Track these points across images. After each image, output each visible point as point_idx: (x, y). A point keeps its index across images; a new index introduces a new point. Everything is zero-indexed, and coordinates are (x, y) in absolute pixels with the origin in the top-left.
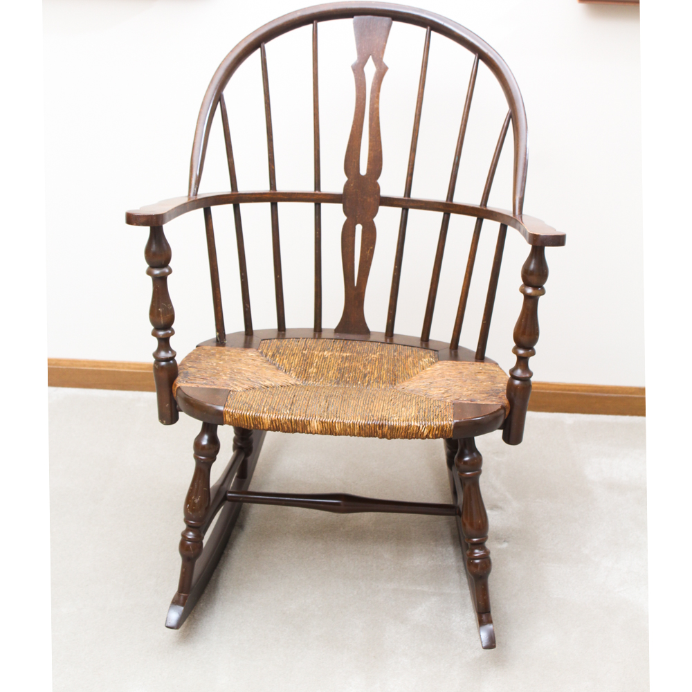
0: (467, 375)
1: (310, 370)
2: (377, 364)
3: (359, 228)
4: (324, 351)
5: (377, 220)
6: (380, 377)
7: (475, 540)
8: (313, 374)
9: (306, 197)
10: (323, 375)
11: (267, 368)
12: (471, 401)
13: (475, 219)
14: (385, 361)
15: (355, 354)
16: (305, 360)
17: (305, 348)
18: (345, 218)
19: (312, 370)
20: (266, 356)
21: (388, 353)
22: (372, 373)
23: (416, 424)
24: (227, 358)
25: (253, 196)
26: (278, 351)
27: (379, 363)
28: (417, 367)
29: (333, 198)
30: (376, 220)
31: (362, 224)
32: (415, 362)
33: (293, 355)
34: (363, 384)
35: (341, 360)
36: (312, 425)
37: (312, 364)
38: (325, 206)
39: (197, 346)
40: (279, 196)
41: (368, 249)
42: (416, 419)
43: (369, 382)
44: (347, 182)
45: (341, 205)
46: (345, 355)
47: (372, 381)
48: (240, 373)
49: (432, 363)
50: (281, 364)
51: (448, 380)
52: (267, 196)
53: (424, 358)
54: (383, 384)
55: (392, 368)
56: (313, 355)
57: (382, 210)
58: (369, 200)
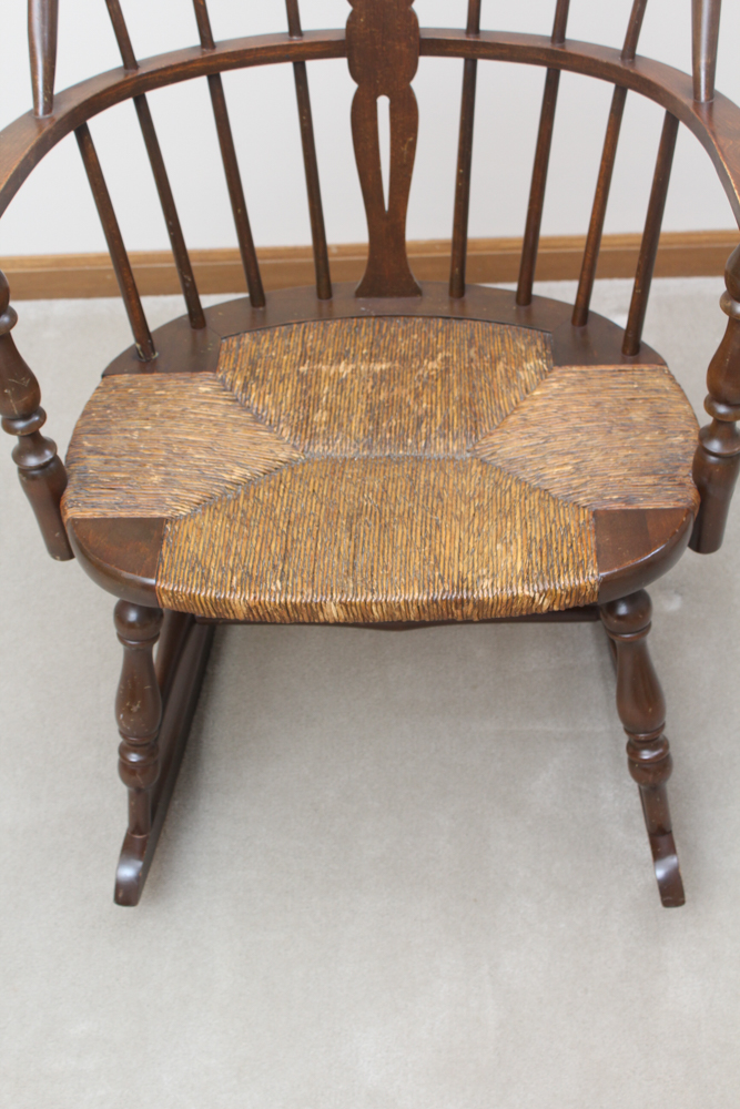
0: (611, 410)
1: (317, 417)
2: (439, 388)
3: (383, 103)
4: (339, 362)
5: (418, 85)
6: (447, 424)
7: (642, 735)
8: (323, 428)
9: (273, 54)
10: (341, 425)
11: (235, 422)
12: (627, 502)
13: (611, 86)
14: (453, 377)
15: (397, 365)
16: (306, 392)
17: (304, 357)
18: (354, 86)
19: (321, 416)
20: (231, 390)
21: (459, 352)
22: (434, 416)
23: (527, 593)
24: (157, 408)
25: (169, 72)
26: (253, 372)
27: (443, 386)
28: (515, 387)
29: (326, 49)
30: (415, 84)
31: (388, 95)
32: (510, 375)
33: (282, 380)
34: (417, 443)
35: (371, 383)
36: (327, 610)
37: (319, 399)
38: (313, 67)
39: (103, 376)
40: (221, 61)
41: (404, 142)
42: (526, 580)
43: (428, 438)
44: (352, 15)
45: (342, 63)
46: (378, 367)
47: (433, 436)
48: (182, 455)
49: (543, 374)
50: (261, 407)
51: (577, 430)
52: (198, 65)
53: (526, 361)
54: (454, 440)
55: (468, 395)
56: (318, 372)
57: (426, 63)
58: (398, 47)
